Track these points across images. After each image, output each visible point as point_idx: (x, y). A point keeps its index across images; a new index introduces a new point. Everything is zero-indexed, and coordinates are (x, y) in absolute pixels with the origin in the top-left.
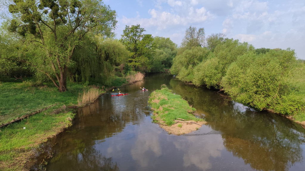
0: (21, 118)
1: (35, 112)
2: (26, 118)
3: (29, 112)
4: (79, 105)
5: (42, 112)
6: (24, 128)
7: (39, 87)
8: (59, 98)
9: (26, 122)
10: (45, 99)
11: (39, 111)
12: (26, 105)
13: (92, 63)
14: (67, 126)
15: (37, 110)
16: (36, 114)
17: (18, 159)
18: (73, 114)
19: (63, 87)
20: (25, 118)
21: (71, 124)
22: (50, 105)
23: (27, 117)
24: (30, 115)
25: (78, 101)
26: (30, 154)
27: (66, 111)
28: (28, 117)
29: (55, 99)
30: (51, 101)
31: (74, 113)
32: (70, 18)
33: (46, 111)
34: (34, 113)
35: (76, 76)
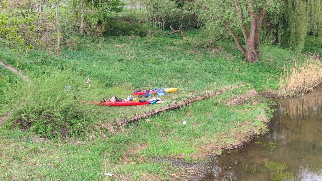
0: (180, 103)
1: (202, 96)
2: (187, 104)
3: (192, 95)
4: (282, 92)
5: (214, 97)
6: (184, 122)
7: (209, 49)
8: (243, 74)
9: (187, 111)
10: (219, 72)
11: (209, 94)
12: (187, 81)
14: (257, 132)
15: (206, 93)
16: (203, 99)
17: (174, 175)
18: (269, 110)
19: (253, 53)
20: (186, 105)
21: (266, 130)
22: (227, 87)
23: (189, 103)
24: (194, 101)
25: (281, 84)
26: (192, 171)
27: (255, 102)
28: (190, 104)
29: (237, 76)
30: (230, 80)
31: (271, 108)
33: (221, 97)
34: (200, 98)
35: (279, 30)
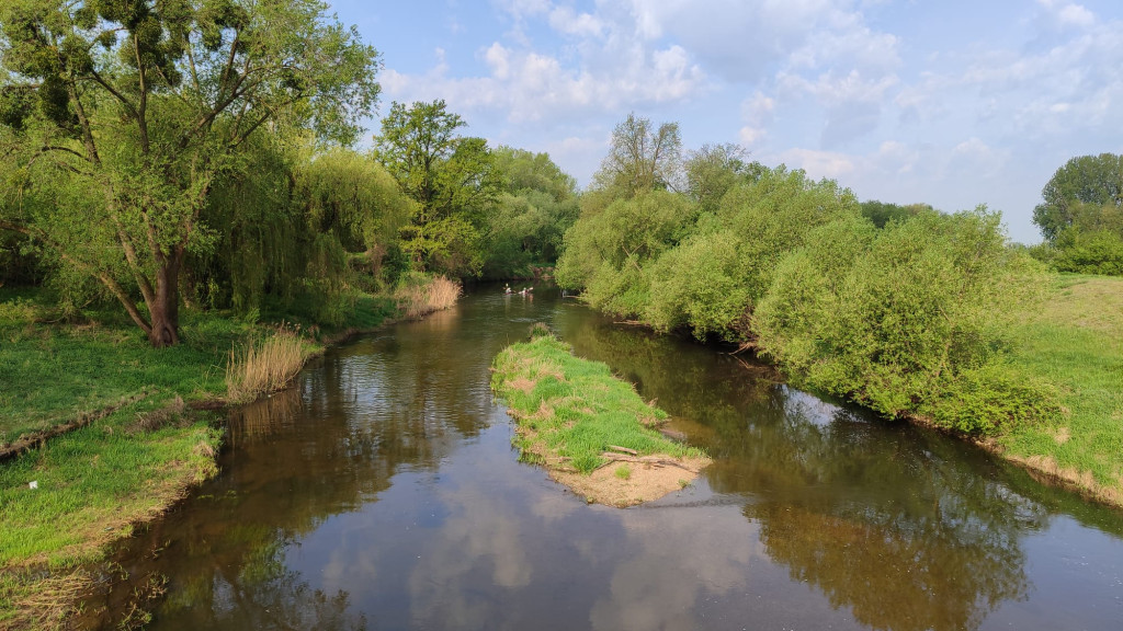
0: (17, 444)
1: (68, 423)
2: (35, 445)
3: (43, 424)
4: (233, 397)
5: (96, 422)
6: (33, 485)
7: (66, 329)
8: (151, 370)
9: (36, 462)
10: (99, 371)
11: (85, 418)
12: (25, 396)
13: (274, 241)
14: (199, 478)
15: (77, 414)
16: (72, 430)
17: (28, 602)
18: (215, 433)
19: (166, 329)
20: (32, 446)
21: (216, 470)
22: (120, 398)
23: (39, 442)
24: (52, 436)
25: (228, 382)
26: (72, 583)
27: (184, 421)
28: (43, 444)
29: (137, 375)
30: (123, 382)
31: (217, 428)
32: (197, 67)
33: (113, 420)
34: (65, 427)
35: (211, 286)
